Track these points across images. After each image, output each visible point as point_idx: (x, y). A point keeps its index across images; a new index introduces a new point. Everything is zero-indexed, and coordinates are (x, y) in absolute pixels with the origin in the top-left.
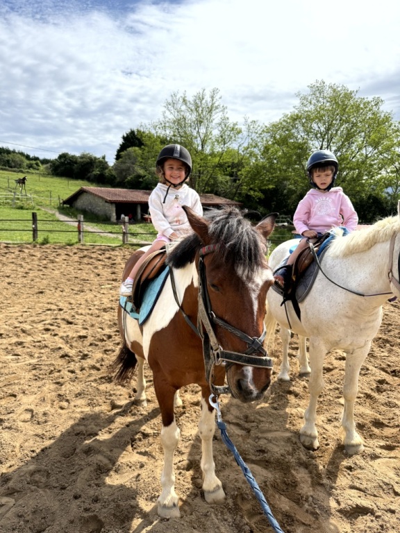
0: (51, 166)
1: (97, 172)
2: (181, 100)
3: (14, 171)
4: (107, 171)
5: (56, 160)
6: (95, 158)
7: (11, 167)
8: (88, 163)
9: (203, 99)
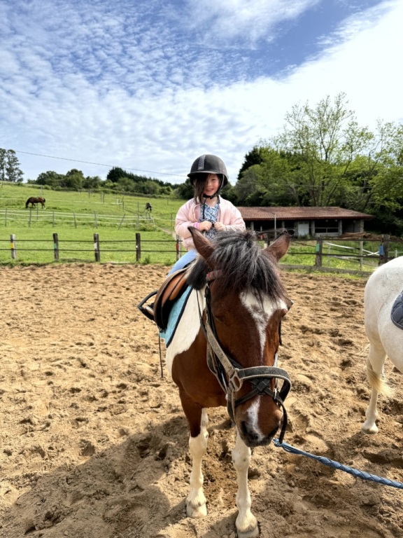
0: (179, 190)
2: (303, 110)
4: (228, 191)
5: (184, 184)
9: (327, 106)
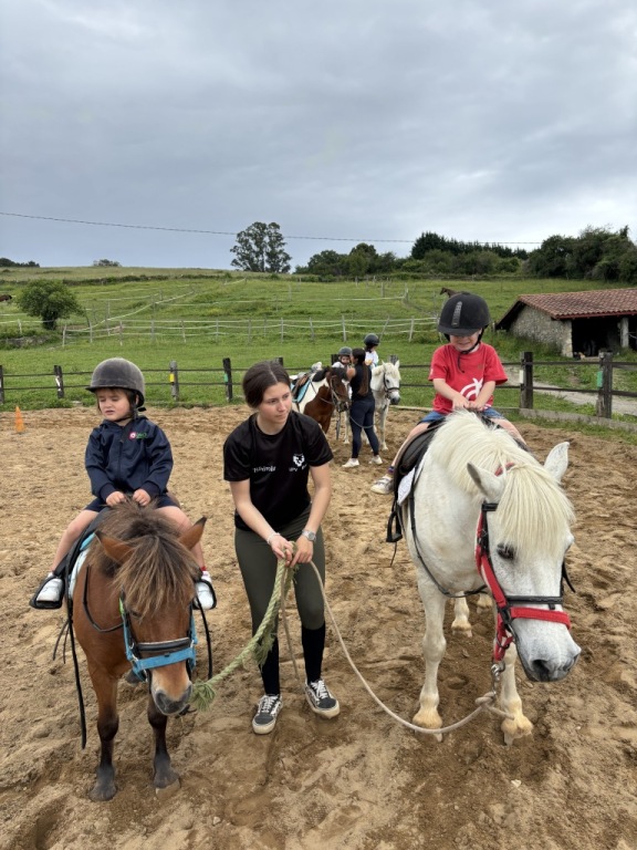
0: (531, 262)
1: (604, 261)
3: (476, 279)
4: (623, 257)
5: (539, 251)
6: (607, 236)
7: (471, 274)
8: (592, 248)
